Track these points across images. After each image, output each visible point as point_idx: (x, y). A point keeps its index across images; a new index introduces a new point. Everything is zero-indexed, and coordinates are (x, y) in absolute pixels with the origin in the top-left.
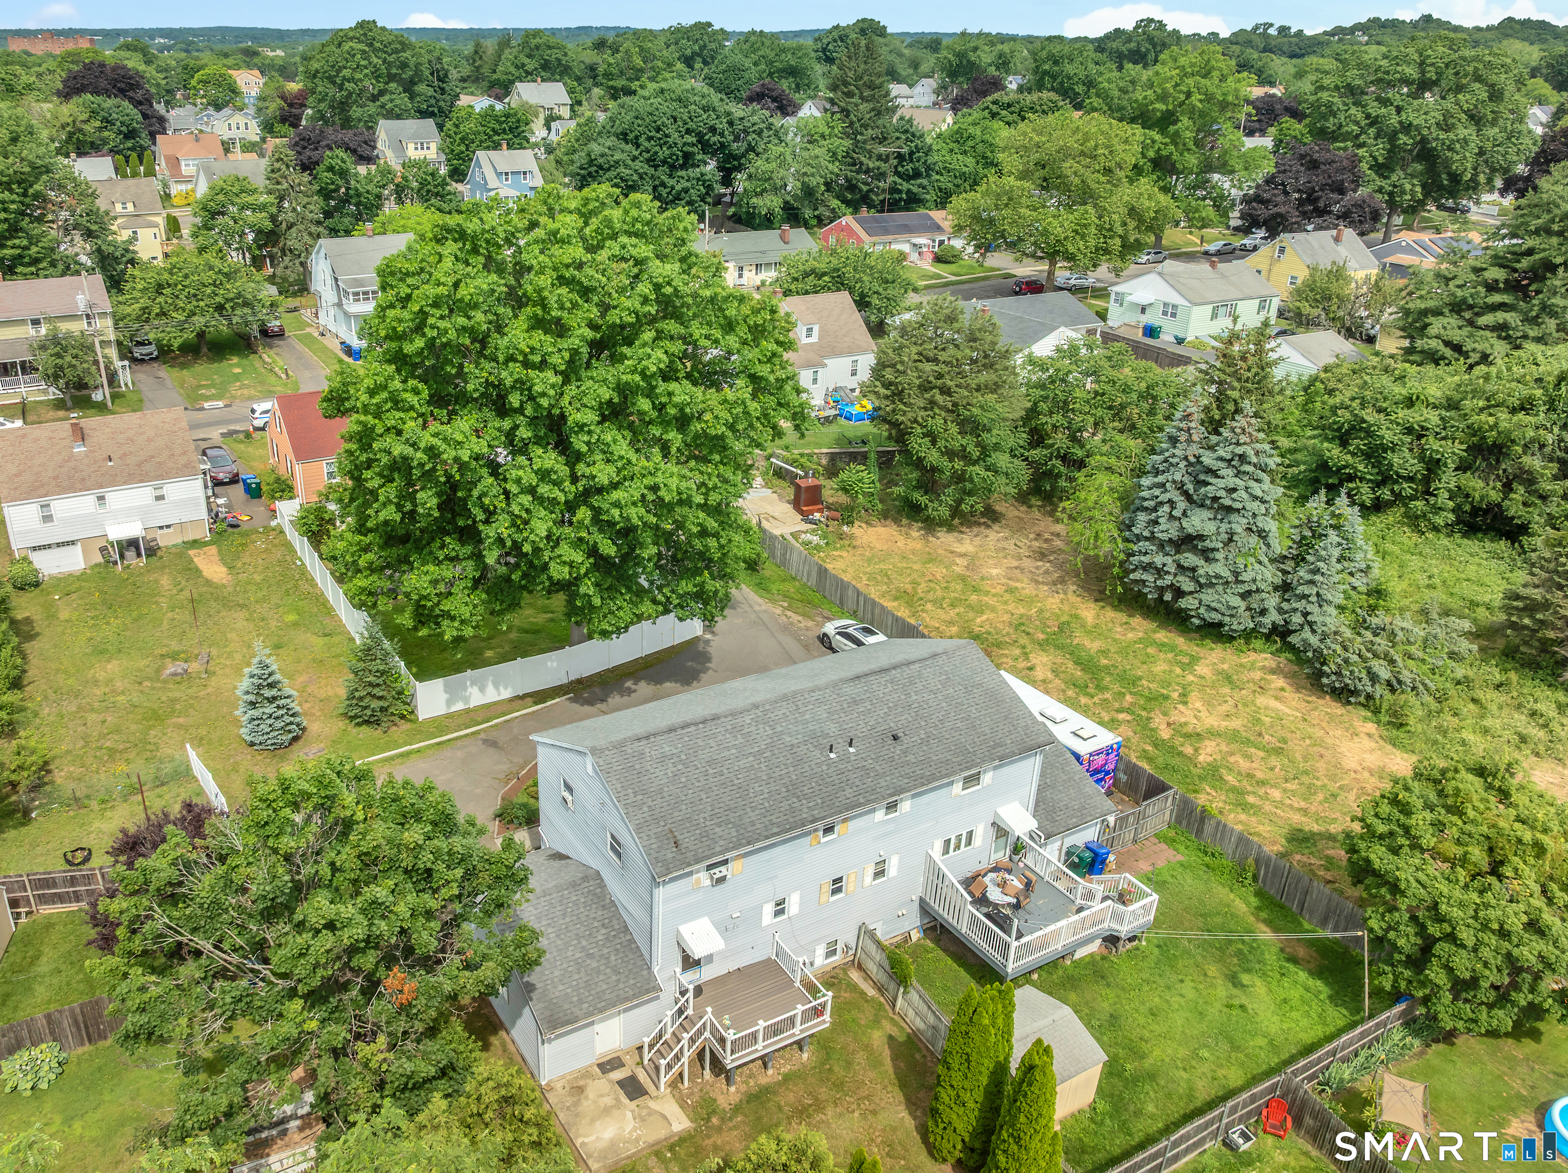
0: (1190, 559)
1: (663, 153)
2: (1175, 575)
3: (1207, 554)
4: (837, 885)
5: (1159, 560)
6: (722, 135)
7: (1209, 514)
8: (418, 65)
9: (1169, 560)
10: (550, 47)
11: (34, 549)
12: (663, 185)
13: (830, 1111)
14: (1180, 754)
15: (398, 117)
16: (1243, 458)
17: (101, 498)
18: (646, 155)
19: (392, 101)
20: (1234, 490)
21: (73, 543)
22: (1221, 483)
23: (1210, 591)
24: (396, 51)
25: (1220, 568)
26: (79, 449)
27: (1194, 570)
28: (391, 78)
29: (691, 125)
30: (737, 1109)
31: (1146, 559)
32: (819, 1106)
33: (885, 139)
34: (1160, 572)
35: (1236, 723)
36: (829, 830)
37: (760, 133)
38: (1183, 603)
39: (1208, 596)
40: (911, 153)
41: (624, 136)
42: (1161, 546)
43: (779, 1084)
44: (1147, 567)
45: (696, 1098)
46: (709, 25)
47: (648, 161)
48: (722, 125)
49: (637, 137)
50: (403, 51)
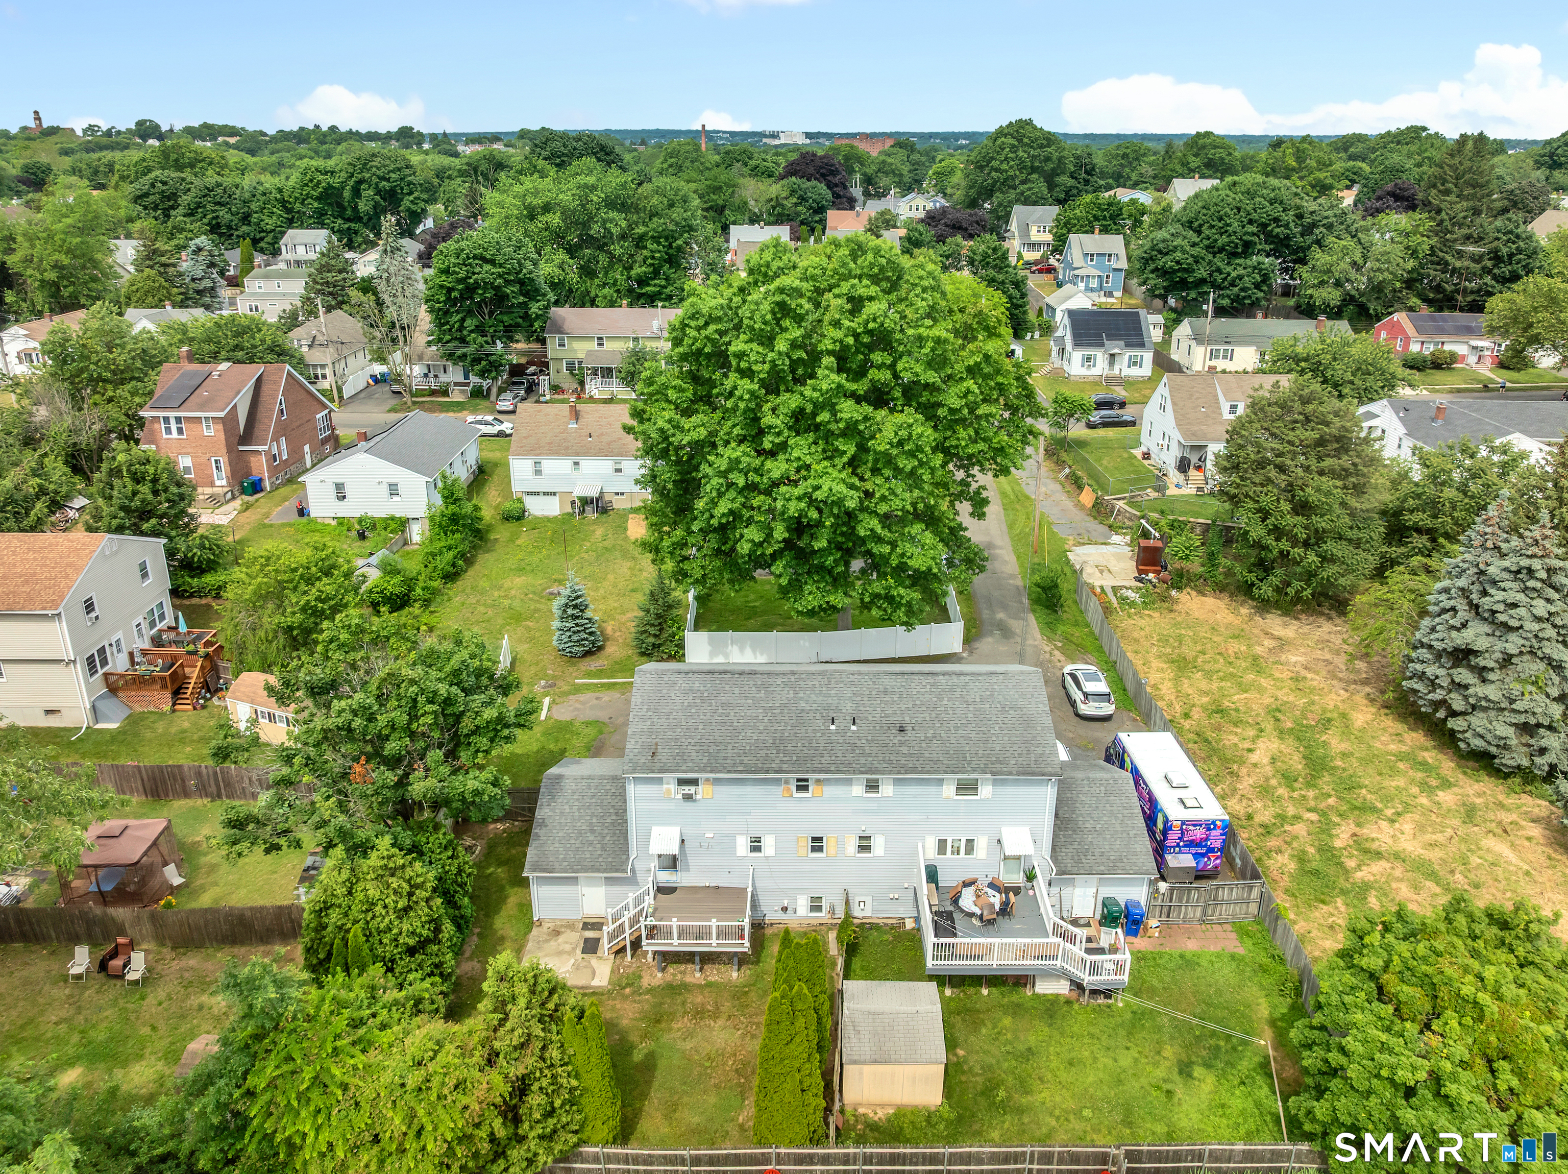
0: (1463, 675)
1: (1223, 240)
2: (1450, 691)
3: (1482, 672)
4: (817, 844)
5: (1431, 670)
6: (1287, 226)
7: (1487, 629)
8: (1060, 159)
9: (1441, 672)
10: (1215, 147)
11: (528, 493)
12: (1219, 270)
13: (720, 1022)
14: (1341, 864)
15: (1035, 203)
16: (1530, 571)
17: (576, 464)
18: (1206, 242)
19: (1030, 189)
20: (1515, 605)
21: (554, 494)
22: (1499, 595)
23: (1481, 715)
24: (1042, 146)
25: (1492, 692)
26: (573, 426)
27: (1466, 687)
28: (1034, 170)
29: (1255, 216)
30: (651, 990)
31: (1419, 667)
32: (715, 1016)
33: (1482, 239)
34: (1433, 684)
35: (1434, 855)
36: (803, 786)
37: (1330, 227)
38: (1452, 723)
39: (1478, 721)
40: (1511, 256)
41: (1189, 224)
42: (1439, 655)
43: (700, 986)
44: (1422, 676)
45: (631, 971)
46: (1424, 129)
47: (1207, 247)
48: (1289, 217)
49: (1201, 226)
50: (1049, 146)
